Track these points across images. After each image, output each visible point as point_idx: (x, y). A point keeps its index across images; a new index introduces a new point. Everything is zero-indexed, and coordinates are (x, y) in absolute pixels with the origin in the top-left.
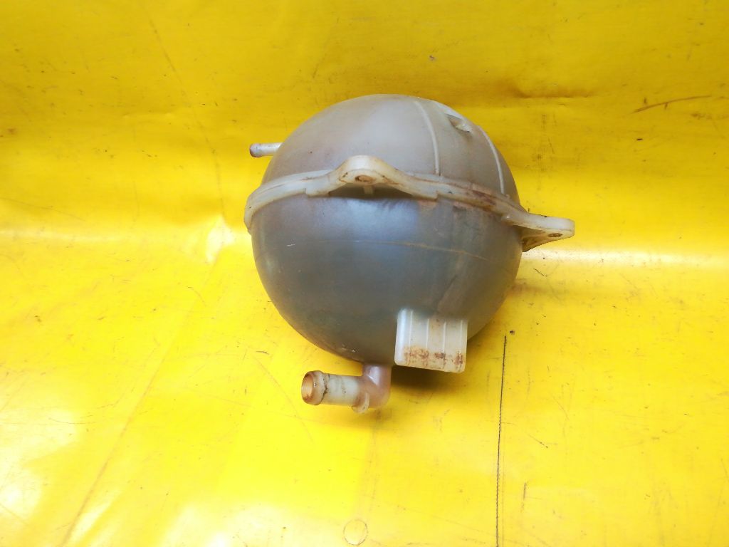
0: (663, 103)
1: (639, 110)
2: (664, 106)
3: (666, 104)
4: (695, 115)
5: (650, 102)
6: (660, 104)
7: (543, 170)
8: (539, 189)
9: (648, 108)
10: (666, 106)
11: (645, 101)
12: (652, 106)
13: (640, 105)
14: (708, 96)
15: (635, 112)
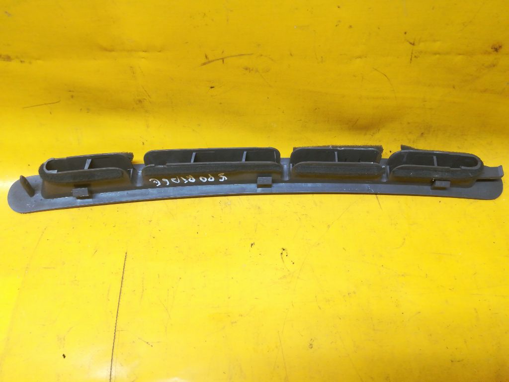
1: (204, 64)
2: (221, 60)
3: (223, 59)
4: (246, 69)
5: (211, 58)
6: (218, 60)
7: (146, 111)
8: (148, 127)
9: (209, 62)
10: (223, 61)
11: (206, 57)
12: (214, 61)
13: (204, 60)
14: (252, 54)
15: (202, 65)
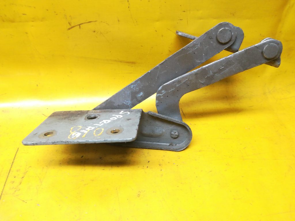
0: (78, 25)
1: (69, 29)
2: (79, 26)
4: (94, 32)
6: (77, 26)
9: (72, 28)
12: (74, 26)
14: (96, 21)
15: (68, 30)
